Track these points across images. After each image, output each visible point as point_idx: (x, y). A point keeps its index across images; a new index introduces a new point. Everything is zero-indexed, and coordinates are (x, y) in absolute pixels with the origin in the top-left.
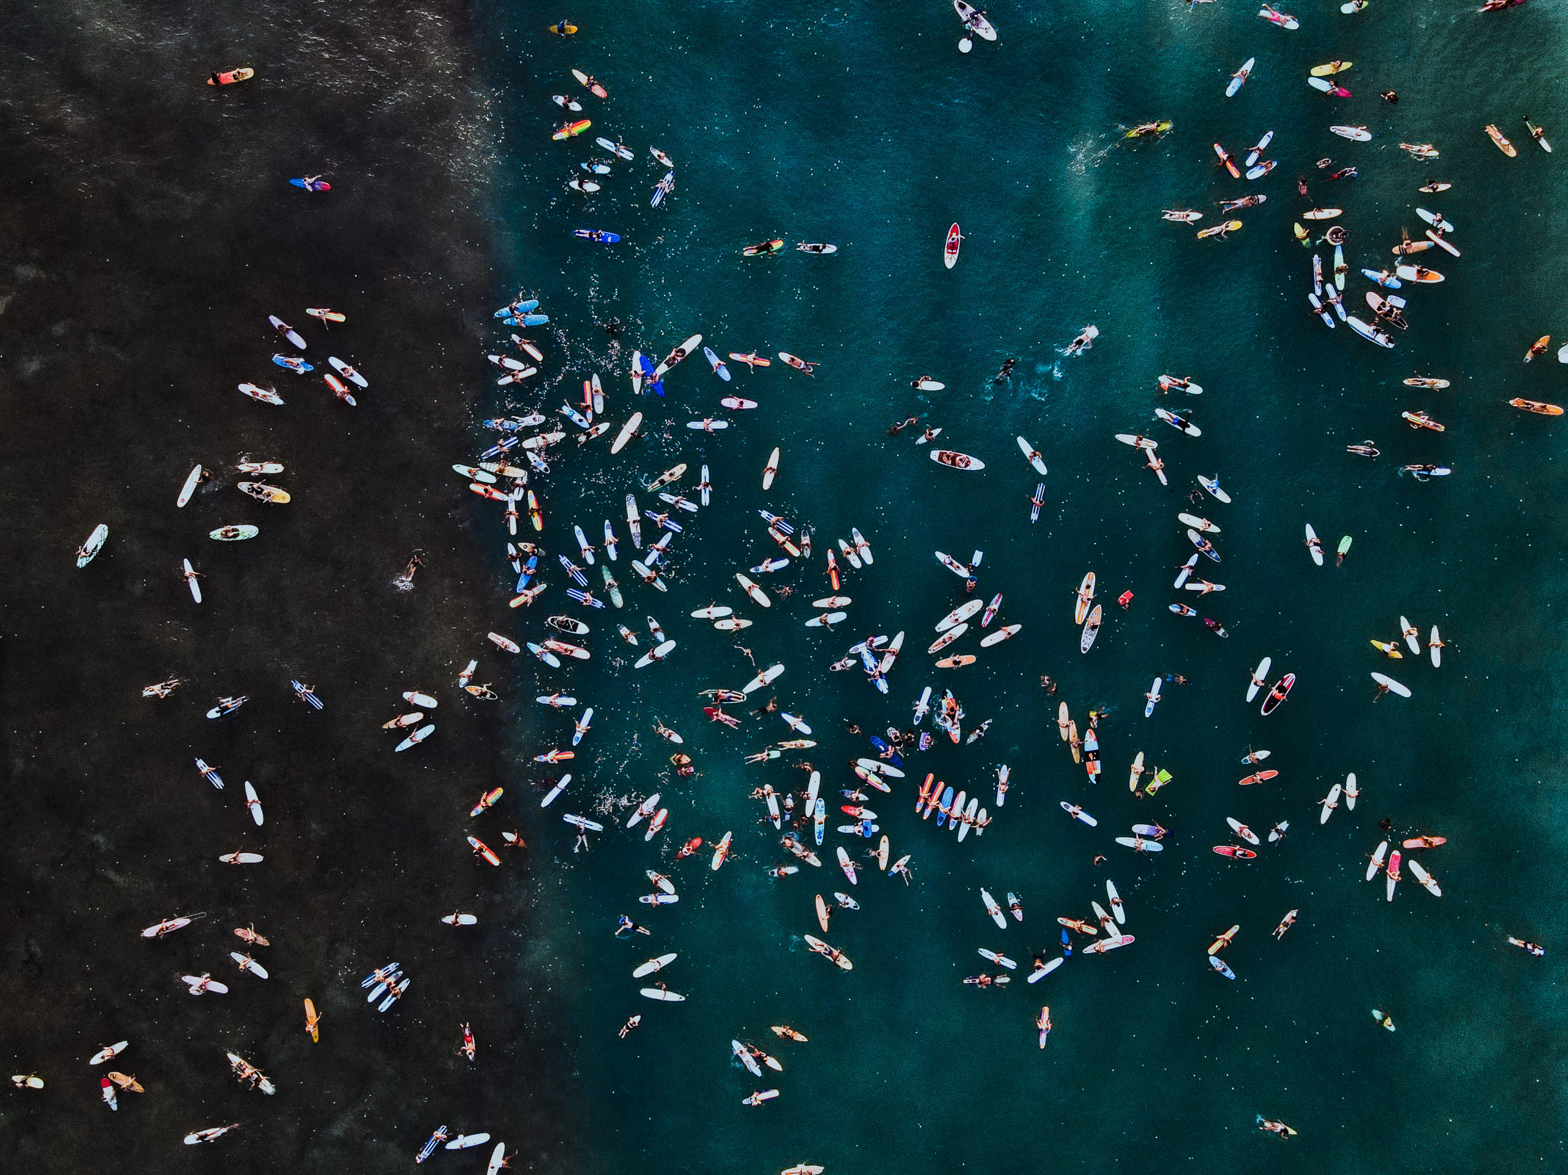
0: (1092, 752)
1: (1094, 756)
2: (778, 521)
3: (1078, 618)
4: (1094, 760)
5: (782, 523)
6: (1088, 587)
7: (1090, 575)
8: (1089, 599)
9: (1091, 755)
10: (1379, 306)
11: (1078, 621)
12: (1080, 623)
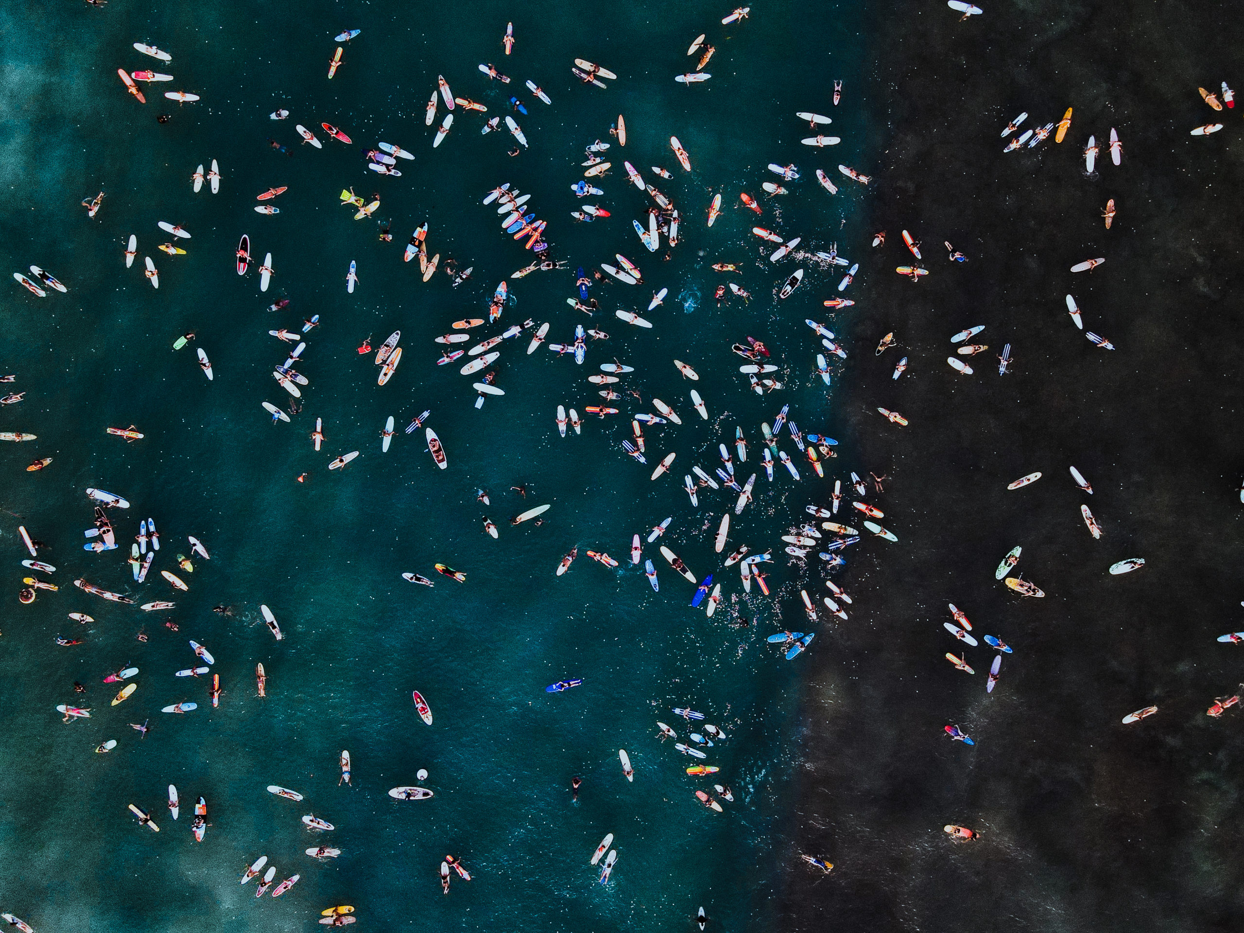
0: (414, 245)
1: (415, 242)
2: (633, 453)
3: (399, 352)
4: (417, 239)
5: (630, 449)
6: (385, 374)
7: (382, 383)
8: (388, 365)
9: (417, 243)
10: (108, 532)
11: (400, 350)
12: (399, 348)
